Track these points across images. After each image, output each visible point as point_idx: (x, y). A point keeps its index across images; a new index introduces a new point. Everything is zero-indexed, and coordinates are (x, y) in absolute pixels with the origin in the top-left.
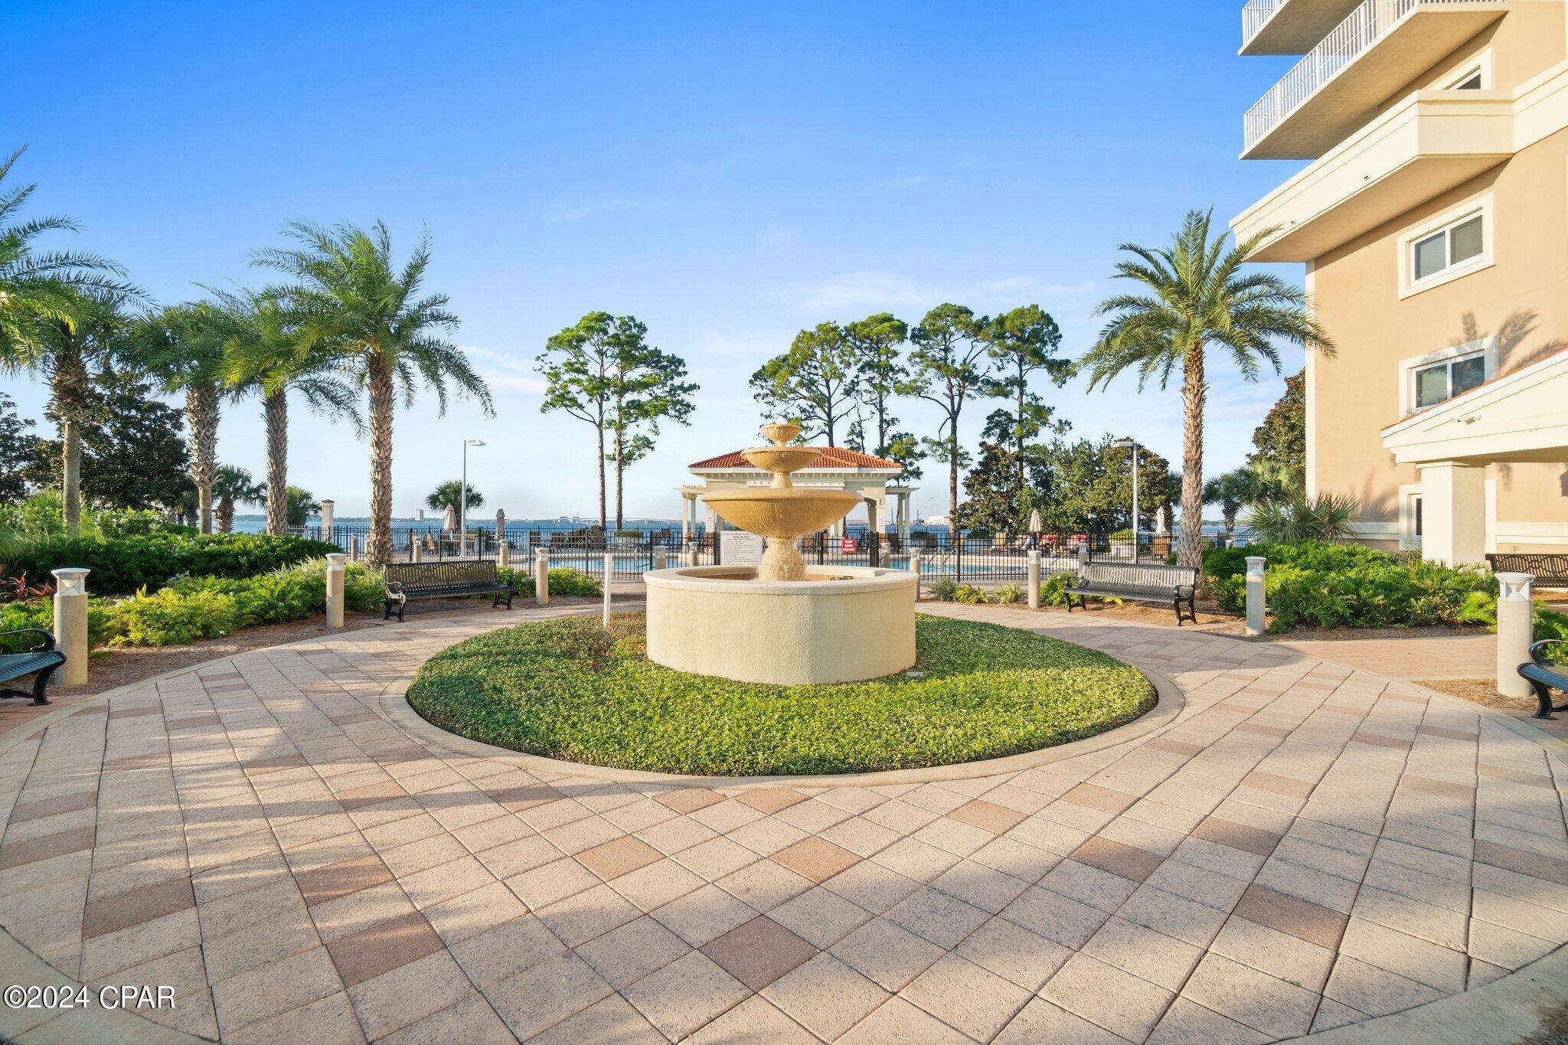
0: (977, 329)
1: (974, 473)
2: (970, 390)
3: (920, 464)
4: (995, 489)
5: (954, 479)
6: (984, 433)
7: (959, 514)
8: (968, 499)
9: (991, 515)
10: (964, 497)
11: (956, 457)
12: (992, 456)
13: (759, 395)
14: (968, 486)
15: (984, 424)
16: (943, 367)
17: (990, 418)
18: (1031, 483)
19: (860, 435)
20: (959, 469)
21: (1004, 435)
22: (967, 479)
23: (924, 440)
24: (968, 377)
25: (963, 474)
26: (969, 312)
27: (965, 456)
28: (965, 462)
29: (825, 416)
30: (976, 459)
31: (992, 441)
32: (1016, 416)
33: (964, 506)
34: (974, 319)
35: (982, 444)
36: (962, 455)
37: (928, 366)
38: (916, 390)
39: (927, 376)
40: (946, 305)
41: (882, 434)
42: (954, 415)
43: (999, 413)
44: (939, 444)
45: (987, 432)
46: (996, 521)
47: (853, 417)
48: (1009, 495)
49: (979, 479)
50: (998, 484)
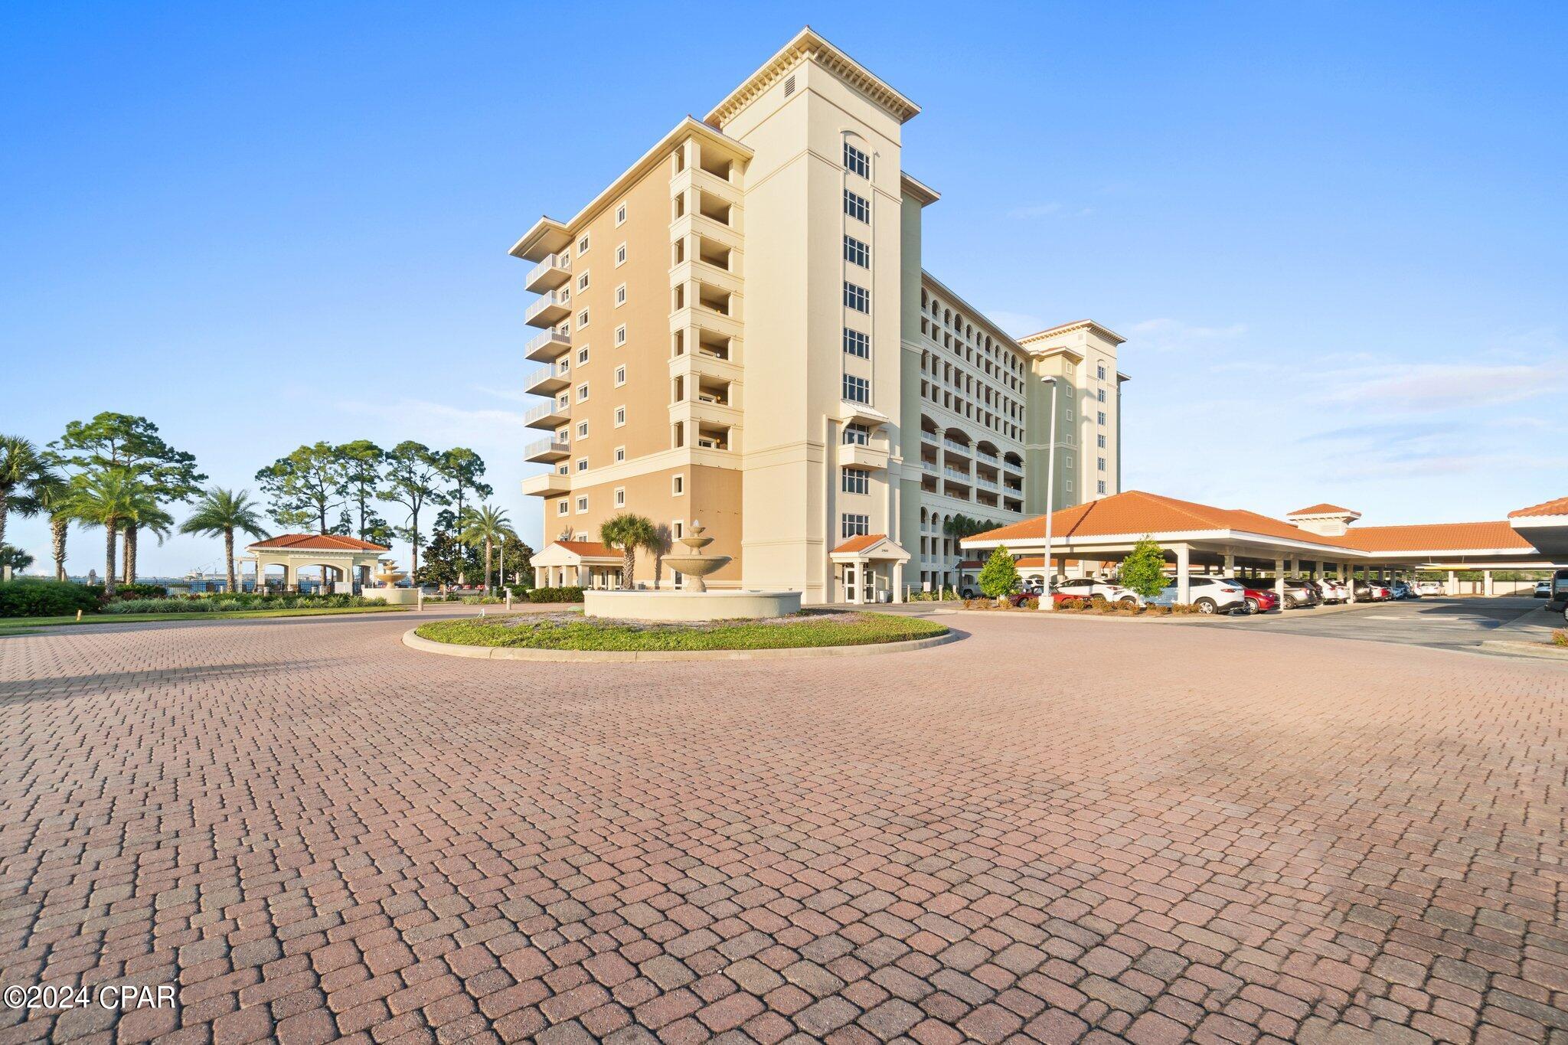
0: (432, 460)
1: (429, 549)
2: (425, 499)
3: (393, 541)
4: (442, 558)
5: (415, 552)
6: (436, 524)
7: (418, 573)
8: (425, 564)
9: (439, 575)
10: (422, 563)
11: (416, 538)
12: (440, 539)
13: (265, 488)
14: (425, 557)
15: (436, 518)
16: (408, 482)
17: (440, 515)
18: (465, 556)
19: (348, 521)
20: (418, 547)
21: (449, 526)
22: (424, 552)
23: (396, 528)
24: (425, 491)
25: (421, 550)
26: (427, 449)
27: (423, 539)
28: (423, 543)
29: (318, 505)
30: (430, 539)
31: (441, 528)
32: (457, 514)
33: (422, 569)
34: (429, 453)
35: (435, 530)
36: (421, 538)
37: (399, 483)
38: (390, 496)
39: (398, 490)
40: (411, 442)
41: (363, 520)
42: (415, 511)
43: (446, 511)
44: (406, 531)
45: (438, 523)
46: (443, 578)
47: (341, 508)
48: (451, 563)
49: (432, 553)
50: (445, 557)
